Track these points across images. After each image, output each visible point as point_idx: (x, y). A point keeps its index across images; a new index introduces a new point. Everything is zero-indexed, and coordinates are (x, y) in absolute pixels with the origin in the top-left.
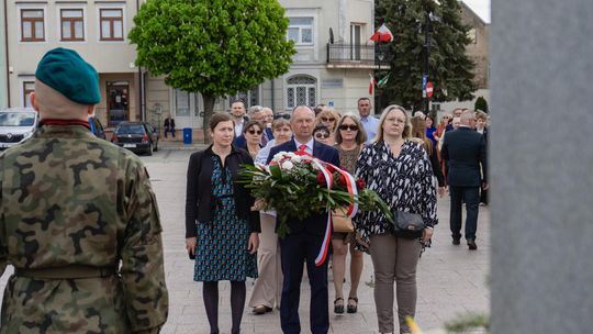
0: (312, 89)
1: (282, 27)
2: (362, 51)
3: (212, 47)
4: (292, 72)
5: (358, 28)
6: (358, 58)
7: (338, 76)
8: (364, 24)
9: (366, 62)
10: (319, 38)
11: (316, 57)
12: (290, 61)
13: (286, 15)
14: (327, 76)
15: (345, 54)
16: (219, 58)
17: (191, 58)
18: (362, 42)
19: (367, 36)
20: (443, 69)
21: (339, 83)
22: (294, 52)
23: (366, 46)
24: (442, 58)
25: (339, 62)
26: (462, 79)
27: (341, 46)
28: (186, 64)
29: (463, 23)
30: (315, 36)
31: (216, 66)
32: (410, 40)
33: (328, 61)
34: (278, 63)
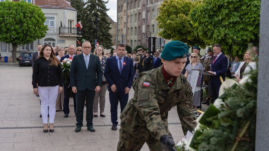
0: (54, 43)
1: (43, 20)
2: (72, 30)
3: (17, 26)
4: (46, 37)
5: (71, 22)
6: (71, 33)
7: (64, 39)
8: (73, 20)
9: (73, 34)
10: (57, 25)
11: (55, 32)
12: (46, 33)
13: (45, 16)
14: (59, 39)
15: (66, 31)
16: (20, 31)
17: (8, 30)
18: (72, 27)
19: (74, 24)
20: (102, 37)
21: (64, 41)
22: (47, 30)
23: (74, 28)
24: (101, 34)
25: (64, 34)
26: (108, 41)
27: (65, 28)
28: (6, 33)
29: (109, 21)
30: (55, 23)
31: (18, 34)
32: (90, 26)
33: (60, 33)
34: (42, 33)
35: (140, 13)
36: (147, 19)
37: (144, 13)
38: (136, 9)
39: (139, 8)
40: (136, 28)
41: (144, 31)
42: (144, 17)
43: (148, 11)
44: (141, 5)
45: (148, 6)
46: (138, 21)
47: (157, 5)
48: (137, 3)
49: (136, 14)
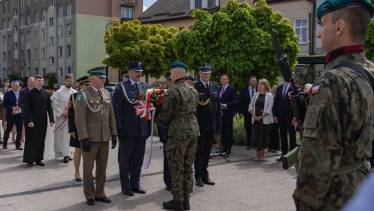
35: (10, 36)
36: (20, 43)
37: (16, 36)
38: (4, 31)
39: (9, 30)
40: (4, 53)
41: (16, 57)
42: (16, 40)
43: (21, 33)
44: (11, 25)
45: (21, 27)
46: (8, 45)
47: (34, 26)
48: (5, 22)
49: (4, 37)
